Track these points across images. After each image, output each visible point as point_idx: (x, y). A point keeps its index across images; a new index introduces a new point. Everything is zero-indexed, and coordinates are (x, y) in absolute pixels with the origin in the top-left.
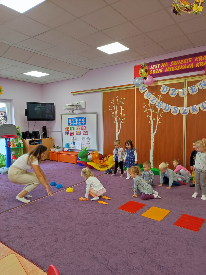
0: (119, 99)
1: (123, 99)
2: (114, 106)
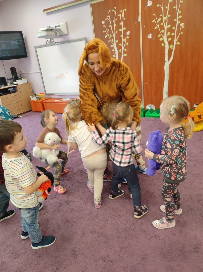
0: (118, 12)
1: (124, 11)
2: (111, 24)
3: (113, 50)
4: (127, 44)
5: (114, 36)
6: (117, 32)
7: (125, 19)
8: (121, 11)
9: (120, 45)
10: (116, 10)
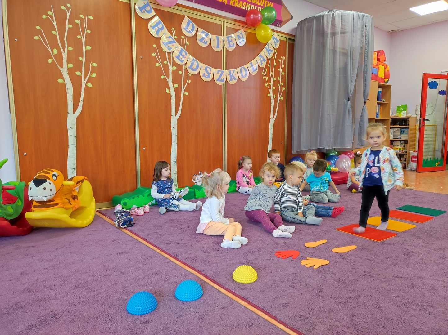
0: (75, 16)
1: (88, 19)
2: (57, 30)
3: (60, 81)
4: (94, 75)
5: (65, 55)
6: (71, 48)
7: (89, 31)
8: (82, 16)
9: (78, 73)
10: (70, 10)
